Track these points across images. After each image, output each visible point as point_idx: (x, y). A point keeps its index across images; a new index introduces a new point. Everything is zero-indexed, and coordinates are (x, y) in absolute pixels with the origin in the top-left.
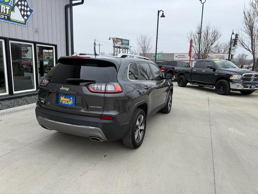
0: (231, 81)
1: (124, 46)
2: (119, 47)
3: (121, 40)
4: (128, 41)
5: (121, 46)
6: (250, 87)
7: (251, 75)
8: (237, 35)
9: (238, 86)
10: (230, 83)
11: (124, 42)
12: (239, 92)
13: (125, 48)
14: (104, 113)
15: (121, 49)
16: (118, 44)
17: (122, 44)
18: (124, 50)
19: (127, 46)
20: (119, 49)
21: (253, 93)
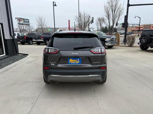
0: (106, 42)
1: (26, 23)
2: (22, 24)
3: (24, 19)
4: (28, 20)
5: (23, 23)
6: (114, 44)
7: (113, 38)
8: (93, 18)
9: (109, 44)
10: (105, 43)
11: (25, 20)
12: (107, 47)
13: (27, 25)
14: (102, 66)
15: (24, 25)
16: (22, 22)
17: (24, 22)
18: (26, 26)
19: (28, 24)
20: (22, 25)
21: (113, 47)
